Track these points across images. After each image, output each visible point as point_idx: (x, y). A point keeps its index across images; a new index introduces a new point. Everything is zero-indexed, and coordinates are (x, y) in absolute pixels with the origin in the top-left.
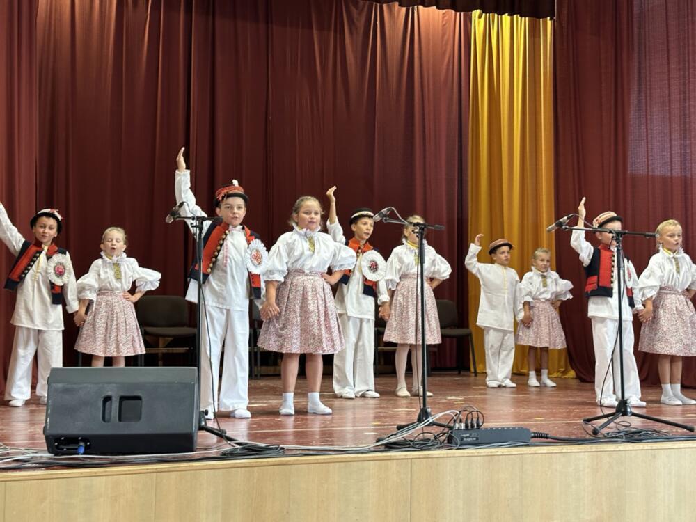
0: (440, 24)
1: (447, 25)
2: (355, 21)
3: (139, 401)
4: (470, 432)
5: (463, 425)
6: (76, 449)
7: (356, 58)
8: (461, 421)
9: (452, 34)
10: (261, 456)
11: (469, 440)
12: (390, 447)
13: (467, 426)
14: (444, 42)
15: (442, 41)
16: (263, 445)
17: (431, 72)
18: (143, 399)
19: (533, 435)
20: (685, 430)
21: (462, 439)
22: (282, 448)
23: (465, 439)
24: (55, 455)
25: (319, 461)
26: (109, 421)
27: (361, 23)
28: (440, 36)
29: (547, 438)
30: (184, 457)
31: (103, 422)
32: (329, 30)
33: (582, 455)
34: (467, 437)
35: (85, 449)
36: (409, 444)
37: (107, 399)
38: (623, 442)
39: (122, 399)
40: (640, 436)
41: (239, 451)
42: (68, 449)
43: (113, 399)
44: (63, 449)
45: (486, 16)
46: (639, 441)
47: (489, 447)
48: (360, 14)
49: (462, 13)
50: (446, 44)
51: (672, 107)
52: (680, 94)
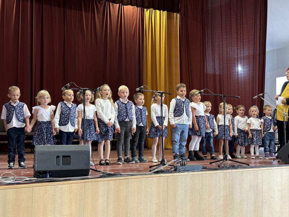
0: (132, 12)
1: (134, 12)
2: (99, 9)
3: (69, 158)
4: (183, 167)
5: (180, 164)
6: (46, 176)
7: (100, 24)
8: (179, 163)
9: (136, 16)
12: (157, 172)
13: (181, 165)
14: (133, 19)
15: (133, 18)
16: (113, 173)
17: (128, 30)
18: (71, 157)
19: (202, 167)
20: (246, 165)
22: (121, 174)
24: (37, 178)
25: (138, 178)
26: (59, 165)
27: (102, 10)
28: (132, 16)
29: (207, 168)
30: (86, 177)
31: (57, 166)
32: (89, 12)
33: (220, 174)
34: (181, 169)
35: (49, 176)
36: (164, 171)
37: (58, 157)
38: (232, 169)
39: (63, 157)
41: (105, 175)
42: (42, 176)
43: (60, 157)
44: (40, 176)
45: (150, 10)
46: (236, 168)
47: (190, 172)
48: (101, 6)
49: (140, 8)
50: (134, 20)
51: (224, 49)
52: (226, 44)
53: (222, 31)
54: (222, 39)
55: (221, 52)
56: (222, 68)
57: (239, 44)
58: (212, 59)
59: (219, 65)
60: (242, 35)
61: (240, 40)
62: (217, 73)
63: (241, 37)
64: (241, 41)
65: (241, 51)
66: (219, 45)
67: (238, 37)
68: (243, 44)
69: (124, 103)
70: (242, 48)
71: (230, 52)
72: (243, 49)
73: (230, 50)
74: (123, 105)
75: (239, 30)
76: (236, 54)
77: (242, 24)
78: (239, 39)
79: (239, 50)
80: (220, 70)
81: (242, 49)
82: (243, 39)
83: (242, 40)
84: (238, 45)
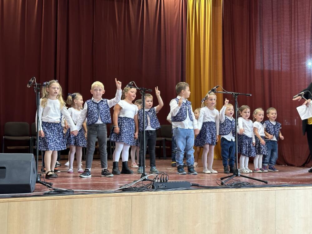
1: (176, 1)
3: (5, 169)
4: (162, 184)
7: (134, 15)
8: (158, 179)
9: (179, 5)
10: (61, 195)
11: (162, 187)
12: (124, 190)
13: (161, 181)
15: (174, 8)
16: (65, 190)
18: (7, 168)
19: (192, 185)
21: (159, 186)
22: (73, 191)
23: (160, 187)
25: (88, 197)
29: (198, 186)
30: (26, 195)
32: (122, 2)
33: (212, 194)
34: (161, 186)
36: (133, 189)
38: (232, 188)
40: (241, 185)
41: (52, 193)
46: (239, 187)
51: (274, 38)
52: (278, 33)
53: (272, 17)
54: (273, 26)
55: (271, 42)
56: (272, 63)
57: (293, 32)
58: (261, 51)
59: (269, 59)
60: (296, 21)
61: (295, 27)
62: (266, 68)
63: (295, 24)
64: (295, 29)
65: (295, 41)
66: (269, 34)
67: (291, 24)
68: (298, 33)
69: (96, 103)
70: (296, 37)
71: (282, 43)
72: (298, 37)
73: (282, 40)
74: (95, 105)
75: (293, 15)
76: (289, 44)
77: (297, 7)
78: (293, 26)
79: (293, 40)
80: (270, 64)
81: (296, 39)
82: (298, 26)
83: (296, 27)
84: (291, 33)
